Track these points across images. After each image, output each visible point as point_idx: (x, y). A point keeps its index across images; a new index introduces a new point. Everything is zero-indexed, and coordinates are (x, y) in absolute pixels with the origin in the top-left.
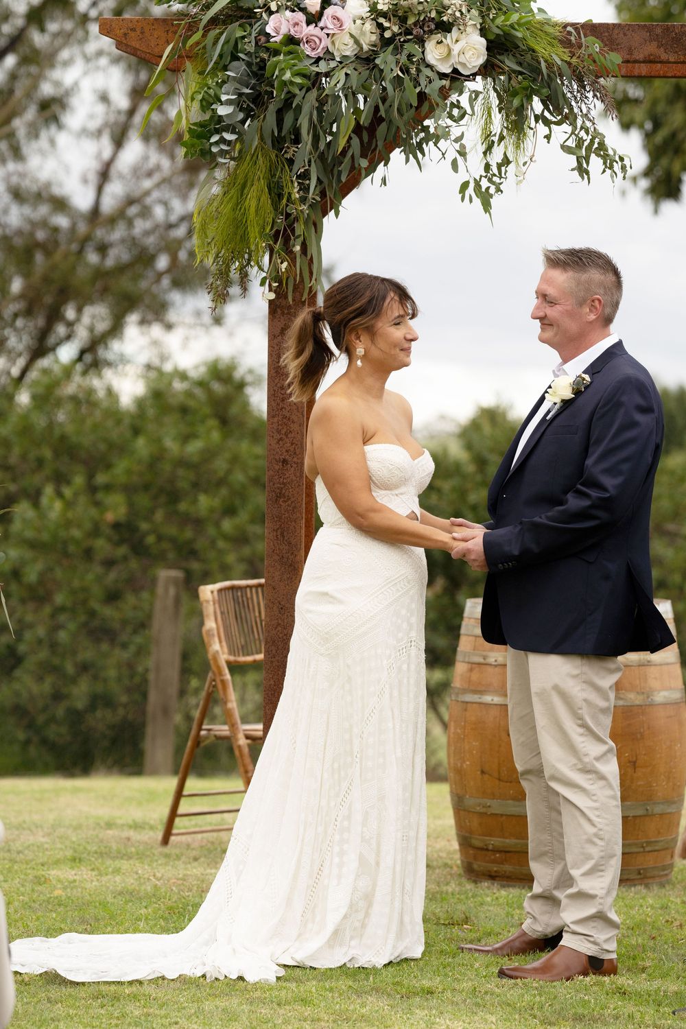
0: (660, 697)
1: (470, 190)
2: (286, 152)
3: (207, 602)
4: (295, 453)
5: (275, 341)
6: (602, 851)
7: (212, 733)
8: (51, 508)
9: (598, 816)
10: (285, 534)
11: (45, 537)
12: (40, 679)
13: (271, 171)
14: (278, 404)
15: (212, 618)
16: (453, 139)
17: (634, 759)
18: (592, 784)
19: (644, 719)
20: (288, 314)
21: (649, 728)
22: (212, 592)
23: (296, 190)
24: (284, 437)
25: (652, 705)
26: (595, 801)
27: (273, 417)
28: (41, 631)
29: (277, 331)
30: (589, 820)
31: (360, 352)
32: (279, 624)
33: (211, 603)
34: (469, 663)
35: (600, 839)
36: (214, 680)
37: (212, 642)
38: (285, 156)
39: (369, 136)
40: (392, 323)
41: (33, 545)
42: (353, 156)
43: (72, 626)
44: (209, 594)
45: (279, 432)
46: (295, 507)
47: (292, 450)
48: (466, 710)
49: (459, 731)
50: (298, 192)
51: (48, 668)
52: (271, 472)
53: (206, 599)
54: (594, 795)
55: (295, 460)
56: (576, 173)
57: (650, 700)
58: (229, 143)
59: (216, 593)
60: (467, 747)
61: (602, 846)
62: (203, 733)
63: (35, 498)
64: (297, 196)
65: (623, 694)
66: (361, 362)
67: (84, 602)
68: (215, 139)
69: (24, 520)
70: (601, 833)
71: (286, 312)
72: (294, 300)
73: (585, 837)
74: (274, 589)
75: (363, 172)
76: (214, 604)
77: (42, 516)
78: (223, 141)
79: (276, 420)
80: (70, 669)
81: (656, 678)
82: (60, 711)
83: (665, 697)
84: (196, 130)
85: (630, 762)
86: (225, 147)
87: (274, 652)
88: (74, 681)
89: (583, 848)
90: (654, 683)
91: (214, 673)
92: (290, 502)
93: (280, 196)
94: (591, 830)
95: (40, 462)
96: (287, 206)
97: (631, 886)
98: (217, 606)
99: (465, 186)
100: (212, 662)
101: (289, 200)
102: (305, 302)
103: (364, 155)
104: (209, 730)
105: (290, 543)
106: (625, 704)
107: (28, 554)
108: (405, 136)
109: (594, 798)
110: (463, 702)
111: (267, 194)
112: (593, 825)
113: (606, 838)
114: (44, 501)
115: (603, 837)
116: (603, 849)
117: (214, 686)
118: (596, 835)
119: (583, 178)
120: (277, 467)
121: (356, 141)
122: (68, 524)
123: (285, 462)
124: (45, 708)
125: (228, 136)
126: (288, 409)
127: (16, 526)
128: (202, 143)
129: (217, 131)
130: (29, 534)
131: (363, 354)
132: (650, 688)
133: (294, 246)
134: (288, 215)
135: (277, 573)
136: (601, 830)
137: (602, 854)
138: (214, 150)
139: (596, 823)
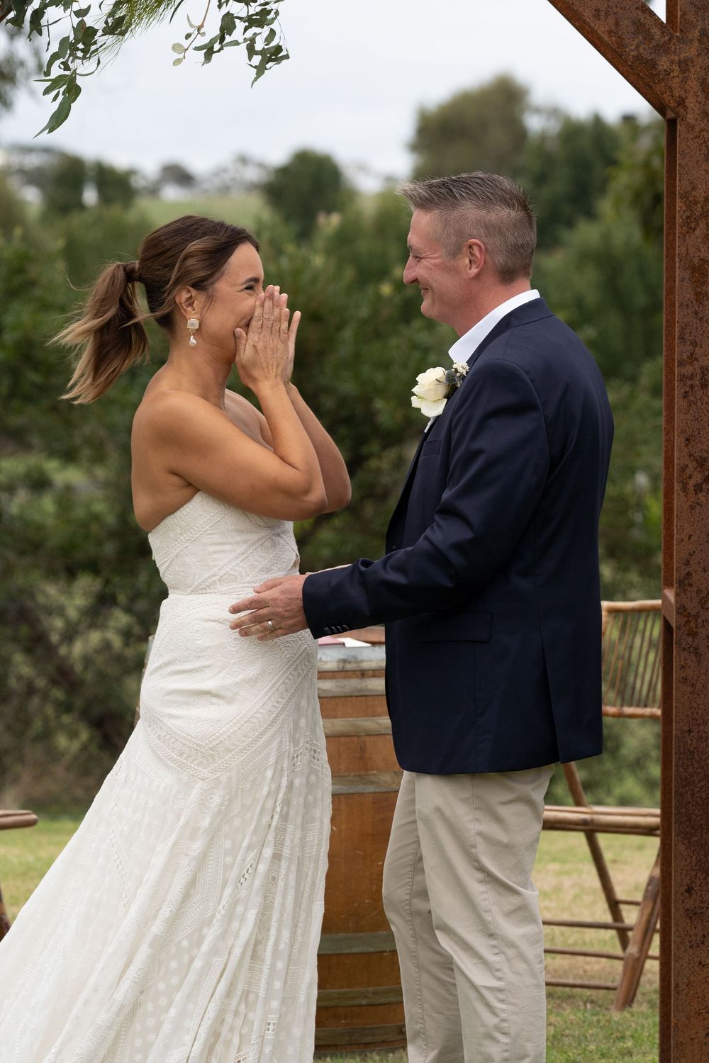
6: (506, 1051)
9: (502, 1001)
18: (497, 954)
26: (500, 979)
30: (488, 1005)
31: (193, 325)
35: (503, 1033)
40: (244, 286)
54: (498, 970)
61: (507, 1044)
65: (374, 775)
66: (194, 338)
70: (505, 1025)
73: (482, 1030)
89: (480, 1045)
94: (491, 1020)
97: (388, 1051)
106: (378, 790)
109: (498, 974)
112: (494, 1014)
113: (512, 1032)
115: (507, 1030)
116: (506, 1047)
118: (497, 1028)
131: (197, 327)
136: (504, 1021)
137: (506, 1055)
139: (497, 1011)
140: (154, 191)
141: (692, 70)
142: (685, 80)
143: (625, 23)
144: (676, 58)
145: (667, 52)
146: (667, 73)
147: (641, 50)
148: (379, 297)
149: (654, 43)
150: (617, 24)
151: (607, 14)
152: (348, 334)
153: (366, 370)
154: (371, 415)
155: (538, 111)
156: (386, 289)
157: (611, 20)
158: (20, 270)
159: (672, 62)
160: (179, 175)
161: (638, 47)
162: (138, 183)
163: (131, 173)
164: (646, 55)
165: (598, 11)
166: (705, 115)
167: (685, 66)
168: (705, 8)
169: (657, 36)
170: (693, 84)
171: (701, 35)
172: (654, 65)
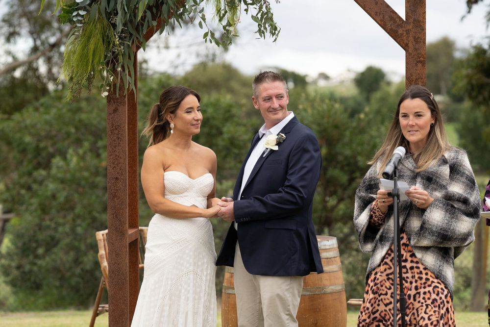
0: (330, 289)
1: (209, 37)
2: (112, 20)
3: (100, 240)
4: (122, 174)
5: (111, 117)
7: (105, 308)
8: (71, 160)
10: (118, 216)
11: (68, 176)
12: (67, 253)
13: (104, 29)
14: (113, 149)
15: (103, 249)
16: (198, 11)
17: (316, 323)
19: (321, 301)
20: (117, 102)
21: (323, 306)
22: (103, 235)
23: (117, 40)
24: (116, 166)
25: (325, 294)
27: (111, 156)
28: (67, 228)
29: (111, 111)
32: (115, 263)
33: (103, 241)
34: (230, 273)
36: (104, 281)
37: (103, 261)
38: (112, 22)
39: (156, 10)
41: (62, 181)
42: (148, 21)
43: (84, 224)
44: (101, 236)
45: (113, 163)
46: (122, 202)
47: (120, 172)
48: (229, 298)
49: (226, 309)
50: (118, 41)
51: (71, 248)
52: (110, 184)
53: (100, 238)
55: (122, 177)
56: (258, 34)
57: (323, 291)
58: (82, 16)
59: (105, 235)
60: (230, 317)
62: (100, 309)
63: (63, 155)
64: (118, 43)
66: (173, 131)
67: (90, 212)
68: (75, 14)
69: (58, 167)
71: (116, 101)
72: (119, 95)
74: (113, 244)
75: (155, 28)
76: (104, 241)
77: (68, 164)
78: (78, 15)
79: (112, 157)
80: (83, 247)
81: (327, 280)
82: (78, 271)
83: (332, 289)
84: (66, 9)
85: (313, 324)
86: (80, 18)
87: (113, 277)
88: (85, 254)
90: (326, 282)
91: (104, 277)
92: (120, 200)
93: (109, 43)
95: (68, 134)
96: (113, 47)
98: (106, 242)
99: (206, 35)
100: (103, 272)
101: (114, 45)
102: (125, 96)
103: (154, 19)
104: (103, 307)
105: (120, 221)
106: (310, 294)
107: (61, 186)
108: (172, 11)
110: (227, 293)
111: (102, 42)
114: (68, 156)
117: (104, 285)
119: (261, 37)
120: (113, 182)
121: (149, 14)
122: (81, 169)
123: (117, 179)
124: (71, 268)
125: (82, 13)
126: (118, 151)
127: (54, 171)
128: (69, 15)
129: (77, 10)
130: (60, 175)
131: (173, 127)
132: (324, 285)
133: (117, 68)
134: (114, 53)
135: (114, 236)
138: (75, 19)
140: (315, 82)
141: (411, 33)
142: (408, 37)
143: (386, 17)
144: (405, 29)
145: (402, 27)
146: (402, 34)
147: (392, 26)
148: (360, 119)
149: (397, 24)
150: (383, 18)
151: (380, 14)
152: (348, 133)
153: (354, 146)
154: (356, 162)
155: (458, 50)
156: (362, 116)
157: (381, 16)
158: (229, 111)
159: (403, 31)
160: (325, 77)
161: (391, 25)
162: (308, 80)
163: (306, 76)
164: (394, 28)
165: (377, 13)
166: (416, 49)
167: (408, 32)
168: (415, 11)
169: (398, 22)
170: (411, 39)
171: (414, 20)
172: (397, 32)
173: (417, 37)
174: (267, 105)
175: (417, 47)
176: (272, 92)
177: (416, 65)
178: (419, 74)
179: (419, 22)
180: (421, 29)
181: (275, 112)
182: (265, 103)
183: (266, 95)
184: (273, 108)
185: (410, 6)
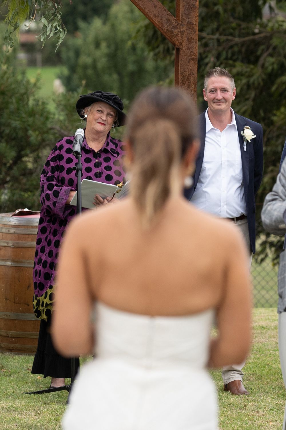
141: (185, 34)
142: (182, 37)
143: (164, 19)
144: (180, 30)
145: (177, 28)
146: (177, 35)
147: (169, 28)
149: (173, 26)
150: (161, 19)
151: (158, 16)
157: (159, 18)
159: (178, 32)
161: (168, 27)
164: (170, 29)
165: (155, 15)
166: (189, 48)
167: (182, 33)
168: (189, 15)
169: (173, 24)
170: (185, 39)
171: (188, 23)
172: (173, 32)
173: (190, 38)
174: (212, 96)
175: (190, 46)
176: (218, 85)
177: (189, 62)
178: (191, 70)
179: (192, 24)
180: (194, 31)
181: (218, 104)
182: (211, 94)
183: (213, 88)
184: (217, 99)
185: (184, 11)
